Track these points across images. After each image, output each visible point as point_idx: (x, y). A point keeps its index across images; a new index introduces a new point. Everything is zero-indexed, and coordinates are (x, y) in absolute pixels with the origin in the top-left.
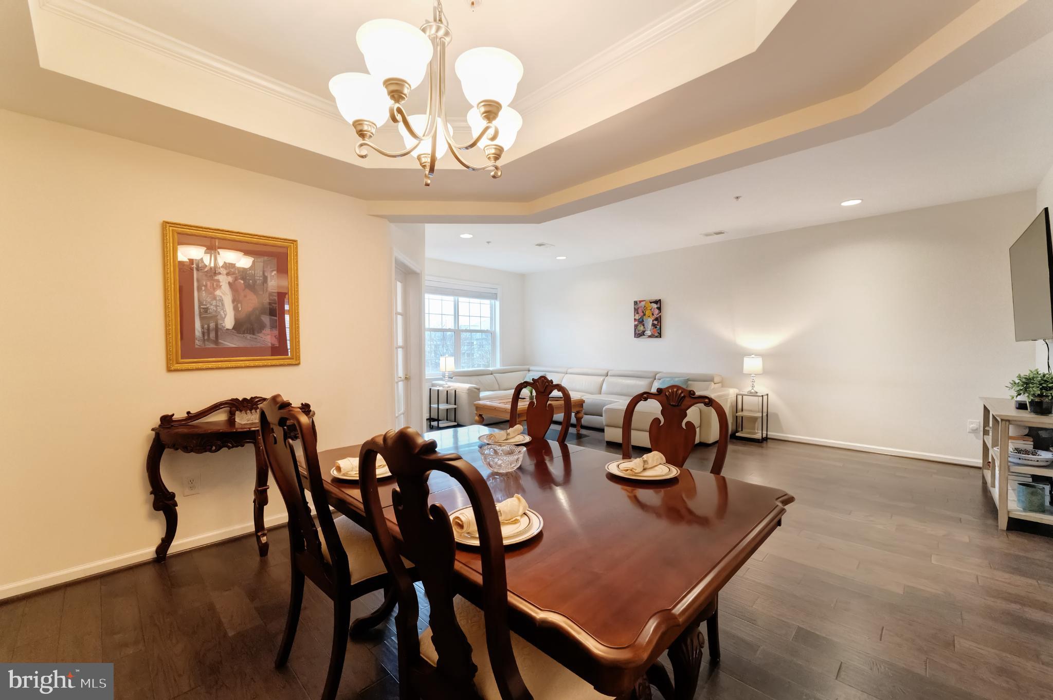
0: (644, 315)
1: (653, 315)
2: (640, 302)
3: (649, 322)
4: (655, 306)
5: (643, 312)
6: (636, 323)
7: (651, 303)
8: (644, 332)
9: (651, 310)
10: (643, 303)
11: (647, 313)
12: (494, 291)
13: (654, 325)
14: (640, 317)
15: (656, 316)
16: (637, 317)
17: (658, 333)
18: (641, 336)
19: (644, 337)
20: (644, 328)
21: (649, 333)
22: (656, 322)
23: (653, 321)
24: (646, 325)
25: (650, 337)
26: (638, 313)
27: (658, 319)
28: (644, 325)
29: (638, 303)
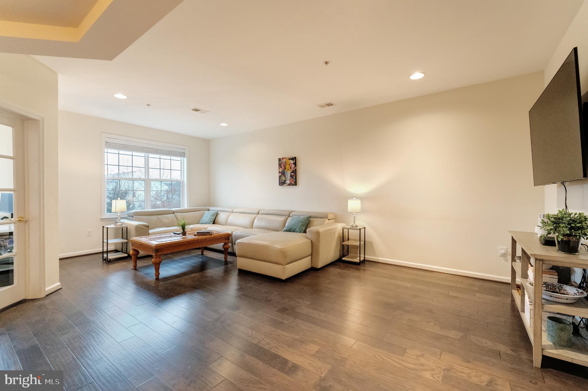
0: (285, 168)
1: (291, 168)
2: (283, 159)
3: (288, 174)
4: (292, 162)
5: (284, 166)
6: (280, 174)
7: (289, 159)
8: (285, 181)
9: (289, 165)
10: (284, 160)
11: (287, 168)
12: (182, 151)
13: (291, 176)
14: (282, 170)
15: (292, 169)
16: (281, 170)
17: (294, 183)
18: (283, 184)
19: (285, 185)
20: (285, 178)
21: (288, 182)
22: (293, 174)
23: (291, 173)
24: (286, 176)
25: (289, 185)
26: (281, 167)
27: (295, 172)
28: (285, 176)
29: (281, 160)
